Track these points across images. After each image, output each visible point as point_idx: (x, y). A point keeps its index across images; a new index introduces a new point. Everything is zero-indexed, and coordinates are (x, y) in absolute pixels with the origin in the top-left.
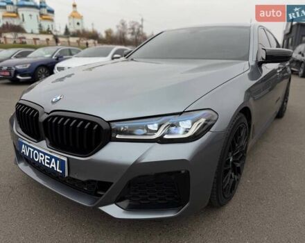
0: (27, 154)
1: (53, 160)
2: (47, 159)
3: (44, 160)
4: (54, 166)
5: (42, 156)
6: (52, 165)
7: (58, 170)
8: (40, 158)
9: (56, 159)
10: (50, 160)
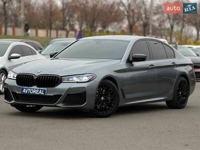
0: (26, 92)
1: (41, 91)
2: (38, 91)
8: (34, 92)
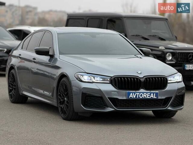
0: (134, 97)
1: (152, 94)
2: (148, 95)
3: (147, 96)
4: (153, 96)
5: (145, 95)
6: (151, 96)
7: (154, 97)
8: (144, 96)
9: (153, 93)
10: (150, 95)
